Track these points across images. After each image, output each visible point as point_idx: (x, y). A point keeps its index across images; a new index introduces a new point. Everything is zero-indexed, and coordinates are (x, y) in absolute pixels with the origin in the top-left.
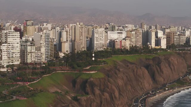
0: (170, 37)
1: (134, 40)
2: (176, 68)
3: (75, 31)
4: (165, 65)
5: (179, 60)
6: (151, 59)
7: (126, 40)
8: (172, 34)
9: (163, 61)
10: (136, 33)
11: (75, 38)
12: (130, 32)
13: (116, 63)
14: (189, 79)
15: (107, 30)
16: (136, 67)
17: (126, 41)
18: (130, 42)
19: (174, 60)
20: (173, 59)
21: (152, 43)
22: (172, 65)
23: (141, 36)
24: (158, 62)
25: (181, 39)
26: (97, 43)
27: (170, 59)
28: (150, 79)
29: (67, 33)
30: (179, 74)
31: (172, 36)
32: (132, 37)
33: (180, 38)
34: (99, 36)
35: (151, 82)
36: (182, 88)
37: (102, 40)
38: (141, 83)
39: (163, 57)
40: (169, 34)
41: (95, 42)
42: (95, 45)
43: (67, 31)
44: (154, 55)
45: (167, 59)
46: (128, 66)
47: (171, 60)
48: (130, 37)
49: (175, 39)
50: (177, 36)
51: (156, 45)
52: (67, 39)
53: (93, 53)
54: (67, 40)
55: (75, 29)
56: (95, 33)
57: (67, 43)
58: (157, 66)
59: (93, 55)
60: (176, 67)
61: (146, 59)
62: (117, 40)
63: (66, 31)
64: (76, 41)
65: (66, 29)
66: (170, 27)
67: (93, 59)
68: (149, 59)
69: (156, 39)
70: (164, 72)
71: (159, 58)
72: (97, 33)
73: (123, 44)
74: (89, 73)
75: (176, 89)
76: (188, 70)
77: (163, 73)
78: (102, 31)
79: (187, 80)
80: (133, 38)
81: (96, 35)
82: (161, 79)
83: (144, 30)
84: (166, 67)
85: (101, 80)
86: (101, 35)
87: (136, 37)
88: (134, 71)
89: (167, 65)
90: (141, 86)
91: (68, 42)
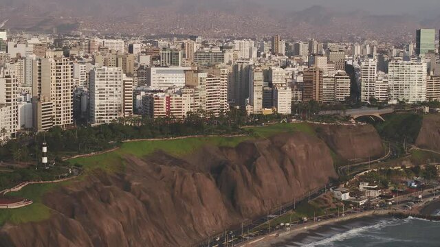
0: (311, 82)
1: (203, 93)
2: (300, 170)
3: (40, 74)
4: (268, 163)
5: (310, 147)
6: (232, 148)
7: (181, 96)
8: (318, 72)
9: (264, 155)
10: (209, 76)
11: (40, 92)
12: (195, 75)
13: (124, 164)
14: (333, 198)
15: (159, 61)
16: (181, 174)
17: (183, 97)
18: (193, 100)
19: (297, 148)
20: (295, 146)
21: (255, 101)
22: (289, 162)
23: (224, 82)
24: (249, 155)
25: (340, 85)
26: (103, 102)
27: (286, 147)
28: (221, 204)
29: (7, 81)
30: (308, 186)
31: (318, 77)
32: (199, 87)
33: (335, 84)
34: (109, 85)
35: (223, 214)
36: (305, 228)
37: (116, 96)
38: (191, 216)
39: (268, 142)
40: (308, 73)
41: (97, 102)
42: (97, 109)
43: (9, 77)
44: (242, 138)
45: (277, 147)
46: (159, 171)
47: (290, 148)
48: (192, 87)
49: (325, 87)
50: (330, 79)
51: (265, 106)
52: (7, 97)
53: (44, 146)
54: (7, 101)
55: (40, 67)
56: (98, 77)
57: (9, 107)
58: (244, 167)
59: (45, 150)
60: (299, 167)
61: (221, 148)
62: (160, 95)
63: (6, 77)
64: (42, 99)
65: (6, 71)
66: (331, 51)
67: (45, 160)
68: (227, 148)
69: (268, 88)
70: (265, 182)
71: (253, 145)
72: (102, 78)
73: (174, 104)
74: (6, 207)
75: (286, 231)
76: (337, 172)
77: (260, 184)
78: (116, 73)
79: (326, 202)
80: (201, 90)
81: (98, 84)
82: (252, 204)
83: (242, 66)
84: (271, 169)
85: (39, 227)
86: (113, 83)
87: (210, 87)
88: (173, 186)
89: (275, 164)
90: (191, 225)
91: (10, 105)
